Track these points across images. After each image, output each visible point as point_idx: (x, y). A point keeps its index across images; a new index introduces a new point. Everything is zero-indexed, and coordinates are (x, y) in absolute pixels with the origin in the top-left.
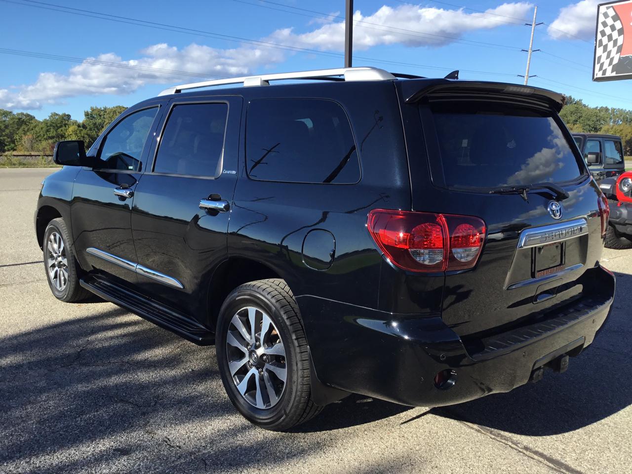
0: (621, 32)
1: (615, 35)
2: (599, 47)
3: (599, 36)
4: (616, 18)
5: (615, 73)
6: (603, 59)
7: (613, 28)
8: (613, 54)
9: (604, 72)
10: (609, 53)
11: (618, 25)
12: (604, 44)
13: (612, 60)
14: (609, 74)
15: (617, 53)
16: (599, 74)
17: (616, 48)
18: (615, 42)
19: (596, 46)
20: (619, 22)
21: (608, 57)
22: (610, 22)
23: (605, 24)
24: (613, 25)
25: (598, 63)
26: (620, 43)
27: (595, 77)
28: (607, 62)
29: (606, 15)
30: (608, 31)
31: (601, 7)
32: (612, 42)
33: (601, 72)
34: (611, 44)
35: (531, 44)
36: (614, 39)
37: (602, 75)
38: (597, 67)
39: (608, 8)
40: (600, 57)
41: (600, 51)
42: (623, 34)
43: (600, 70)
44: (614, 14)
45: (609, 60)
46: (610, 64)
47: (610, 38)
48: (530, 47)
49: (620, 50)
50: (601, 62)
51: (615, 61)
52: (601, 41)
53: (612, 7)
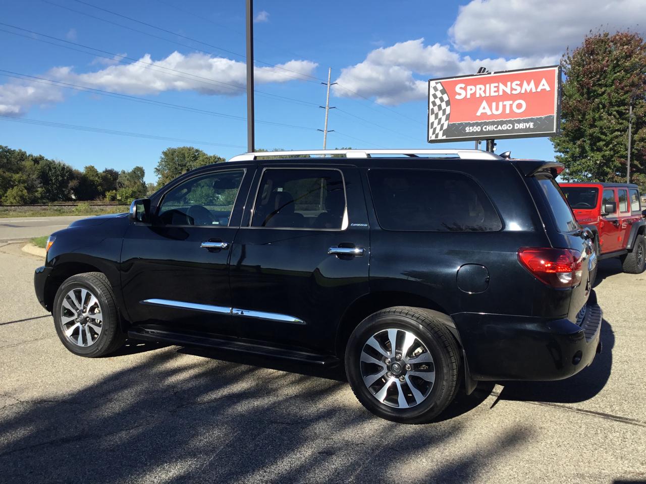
0: (448, 103)
1: (444, 105)
2: (431, 115)
3: (431, 106)
4: (443, 92)
5: (445, 136)
6: (435, 125)
7: (442, 100)
8: (443, 121)
9: (437, 136)
10: (440, 120)
11: (446, 97)
12: (435, 112)
13: (442, 126)
14: (440, 137)
15: (446, 120)
16: (433, 137)
17: (445, 116)
18: (444, 111)
19: (429, 114)
20: (446, 95)
21: (439, 123)
22: (439, 94)
23: (435, 96)
24: (442, 97)
25: (431, 128)
26: (448, 112)
27: (430, 139)
28: (439, 127)
29: (435, 89)
30: (438, 102)
31: (431, 82)
32: (441, 111)
33: (434, 135)
34: (441, 113)
35: (327, 102)
36: (443, 108)
37: (436, 138)
38: (431, 131)
39: (437, 83)
40: (433, 123)
41: (432, 118)
42: (450, 105)
43: (433, 134)
44: (442, 88)
45: (440, 125)
46: (441, 129)
47: (440, 107)
48: (327, 104)
49: (448, 118)
50: (434, 127)
51: (445, 127)
52: (432, 109)
53: (440, 82)
